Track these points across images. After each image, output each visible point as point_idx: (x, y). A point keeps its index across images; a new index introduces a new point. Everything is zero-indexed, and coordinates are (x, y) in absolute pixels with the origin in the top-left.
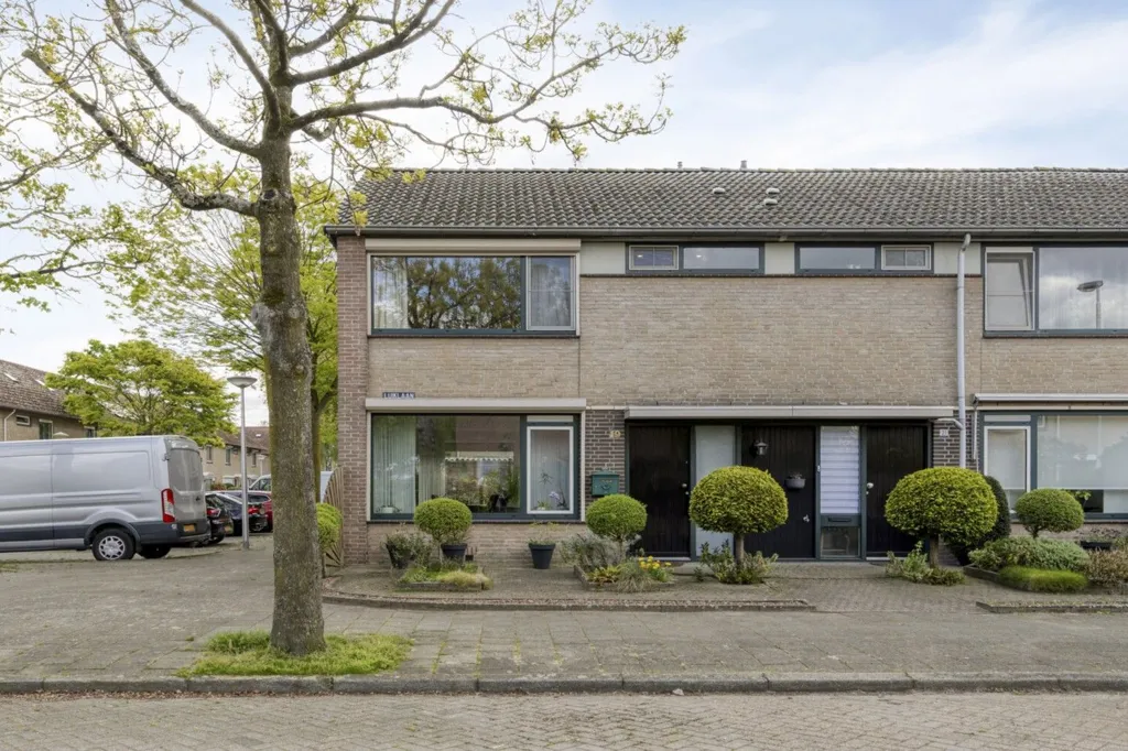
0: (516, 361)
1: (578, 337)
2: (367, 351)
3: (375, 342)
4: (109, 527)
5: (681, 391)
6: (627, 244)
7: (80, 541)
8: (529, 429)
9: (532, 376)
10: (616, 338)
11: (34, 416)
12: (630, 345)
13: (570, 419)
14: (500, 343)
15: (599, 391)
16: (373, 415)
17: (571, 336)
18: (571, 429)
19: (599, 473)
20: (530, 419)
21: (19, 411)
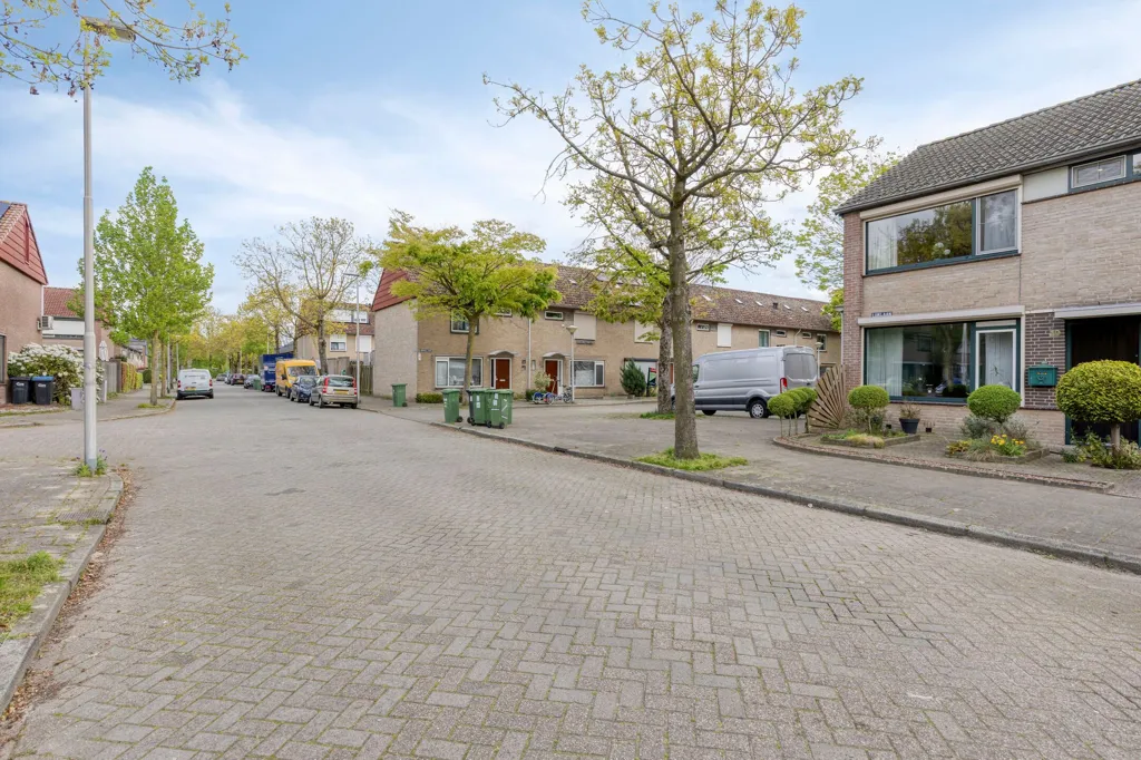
0: (966, 281)
1: (1019, 255)
2: (862, 286)
3: (868, 280)
4: (757, 399)
5: (1125, 290)
6: (1070, 166)
7: (744, 406)
8: (978, 333)
9: (979, 291)
10: (1058, 250)
11: (814, 332)
12: (1069, 255)
13: (1014, 323)
14: (954, 268)
15: (1037, 297)
16: (866, 329)
17: (1015, 254)
18: (1014, 331)
19: (1039, 366)
20: (978, 325)
21: (803, 330)
